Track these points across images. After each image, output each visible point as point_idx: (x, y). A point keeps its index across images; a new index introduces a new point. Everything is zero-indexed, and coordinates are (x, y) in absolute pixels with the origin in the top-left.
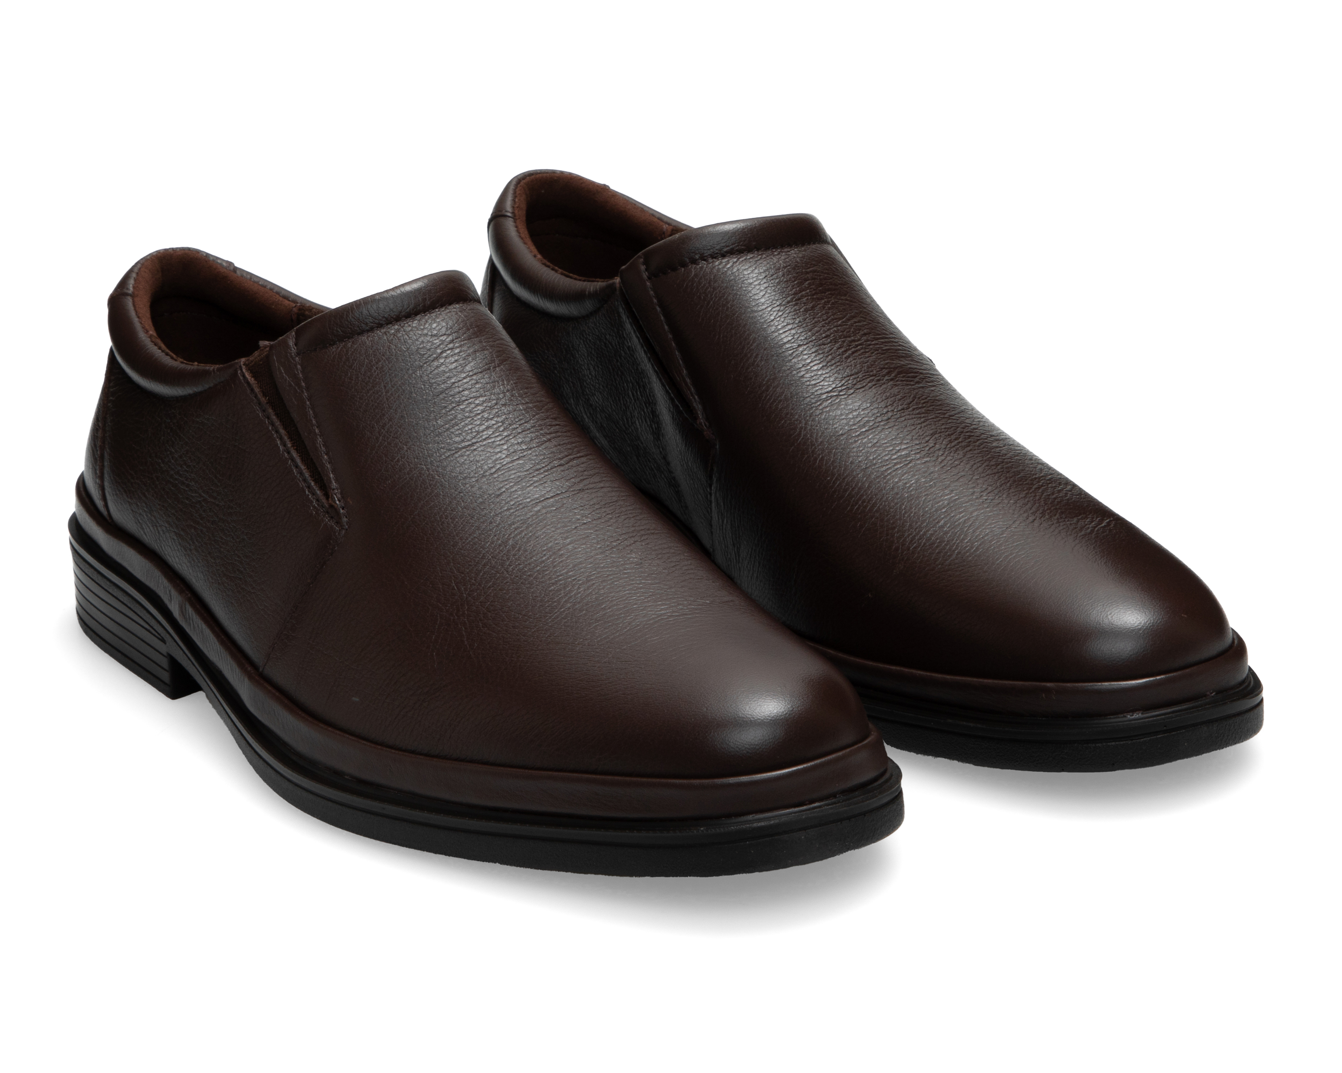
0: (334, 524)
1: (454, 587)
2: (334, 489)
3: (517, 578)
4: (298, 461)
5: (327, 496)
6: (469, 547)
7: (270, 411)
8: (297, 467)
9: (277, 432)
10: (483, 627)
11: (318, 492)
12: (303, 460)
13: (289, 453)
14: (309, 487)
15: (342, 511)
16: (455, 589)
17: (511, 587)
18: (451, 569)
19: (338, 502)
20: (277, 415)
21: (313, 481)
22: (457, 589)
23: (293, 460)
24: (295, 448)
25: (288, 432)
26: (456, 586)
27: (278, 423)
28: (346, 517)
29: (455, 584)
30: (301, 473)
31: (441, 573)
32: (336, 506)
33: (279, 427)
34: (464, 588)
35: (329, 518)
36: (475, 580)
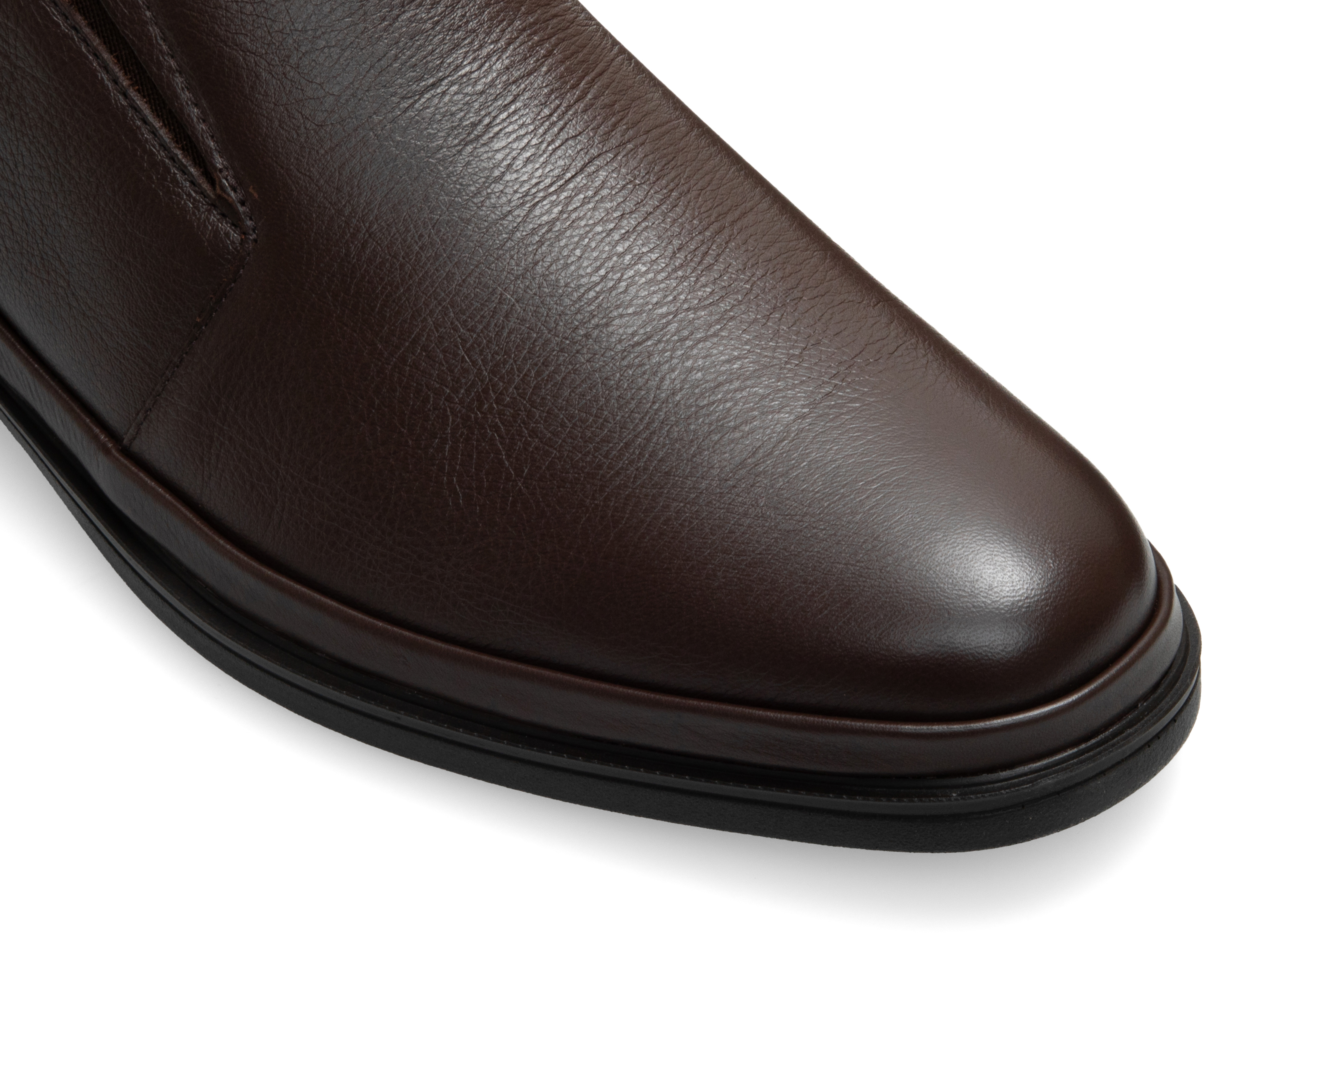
0: (230, 227)
1: (463, 357)
2: (221, 171)
3: (568, 342)
4: (147, 111)
5: (212, 182)
6: (475, 282)
7: (79, 18)
8: (145, 121)
9: (96, 56)
10: (530, 436)
11: (192, 170)
12: (154, 110)
13: (125, 95)
14: (173, 158)
15: (241, 209)
16: (466, 362)
17: (561, 358)
18: (452, 323)
19: (232, 194)
20: (91, 25)
21: (179, 148)
22: (471, 361)
23: (136, 109)
24: (137, 87)
25: (117, 57)
26: (468, 355)
27: (96, 41)
28: (251, 219)
29: (465, 352)
30: (154, 132)
31: (437, 331)
32: (230, 200)
33: (100, 48)
34: (482, 360)
35: (218, 217)
36: (497, 345)
